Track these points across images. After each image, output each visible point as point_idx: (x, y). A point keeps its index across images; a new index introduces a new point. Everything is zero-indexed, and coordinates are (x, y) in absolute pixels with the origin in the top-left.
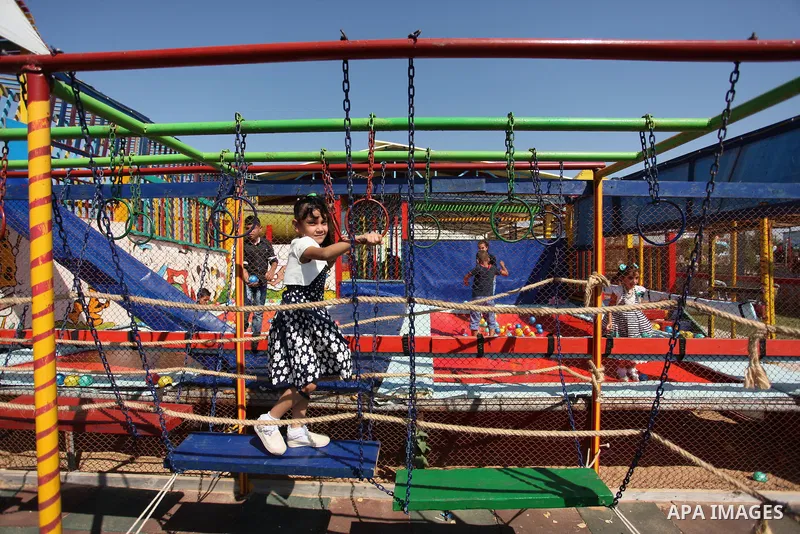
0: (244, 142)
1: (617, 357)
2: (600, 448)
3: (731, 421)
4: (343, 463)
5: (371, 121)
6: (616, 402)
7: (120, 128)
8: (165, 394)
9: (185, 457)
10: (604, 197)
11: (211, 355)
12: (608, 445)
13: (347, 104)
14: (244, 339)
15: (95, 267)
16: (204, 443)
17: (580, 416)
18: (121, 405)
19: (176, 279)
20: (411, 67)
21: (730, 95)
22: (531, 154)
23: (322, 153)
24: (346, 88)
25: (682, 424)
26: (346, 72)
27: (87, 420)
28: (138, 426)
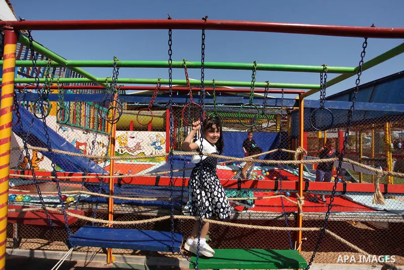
0: (118, 72)
1: (311, 192)
2: (302, 240)
3: (372, 229)
4: (163, 243)
5: (185, 63)
6: (310, 216)
7: (53, 62)
8: (69, 207)
9: (78, 239)
10: (304, 108)
11: (96, 186)
12: (306, 239)
13: (170, 52)
14: (114, 177)
15: (36, 137)
16: (89, 232)
17: (291, 223)
18: (44, 209)
19: (81, 147)
20: (203, 34)
21: (363, 54)
22: (266, 84)
23: (159, 80)
24: (170, 44)
25: (344, 228)
26: (170, 35)
27: (25, 217)
28: (53, 221)
